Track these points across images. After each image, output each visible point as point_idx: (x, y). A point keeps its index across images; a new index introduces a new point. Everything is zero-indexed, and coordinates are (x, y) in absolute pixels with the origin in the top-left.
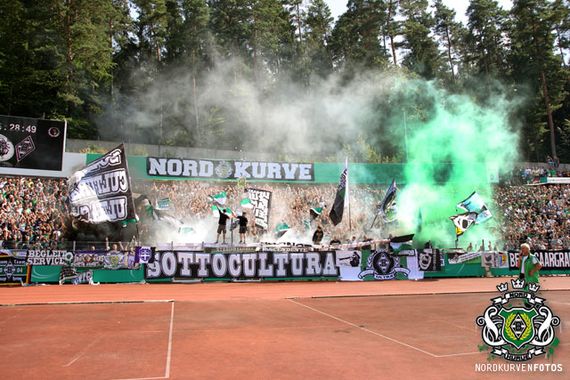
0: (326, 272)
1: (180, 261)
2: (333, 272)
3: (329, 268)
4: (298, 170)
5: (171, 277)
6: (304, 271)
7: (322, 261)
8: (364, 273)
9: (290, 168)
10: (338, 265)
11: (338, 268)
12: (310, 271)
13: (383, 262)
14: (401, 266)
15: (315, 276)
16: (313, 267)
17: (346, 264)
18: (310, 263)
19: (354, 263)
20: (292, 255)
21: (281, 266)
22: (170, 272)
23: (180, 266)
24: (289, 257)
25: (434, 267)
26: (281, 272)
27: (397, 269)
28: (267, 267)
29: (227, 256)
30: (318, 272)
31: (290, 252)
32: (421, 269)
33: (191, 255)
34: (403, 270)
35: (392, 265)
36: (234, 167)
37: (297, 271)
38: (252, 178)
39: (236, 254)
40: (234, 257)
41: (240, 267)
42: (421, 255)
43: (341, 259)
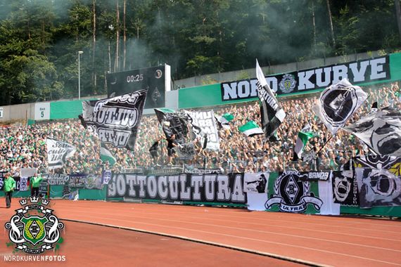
0: (234, 198)
1: (128, 182)
2: (241, 198)
3: (237, 193)
4: (369, 68)
5: (122, 197)
6: (216, 196)
7: (231, 185)
8: (270, 202)
9: (359, 68)
10: (245, 190)
11: (245, 194)
12: (220, 196)
13: (292, 187)
14: (312, 195)
15: (225, 201)
16: (223, 191)
17: (252, 189)
18: (221, 187)
19: (261, 189)
20: (206, 177)
21: (197, 189)
22: (122, 192)
23: (128, 187)
24: (203, 179)
25: (355, 199)
26: (197, 196)
27: (307, 199)
28: (186, 190)
29: (157, 178)
30: (227, 198)
31: (204, 174)
32: (337, 201)
33: (134, 177)
34: (314, 200)
35: (301, 193)
36: (297, 79)
37: (210, 196)
38: (317, 87)
39: (164, 176)
40: (163, 179)
41: (166, 189)
42: (337, 180)
43: (248, 183)
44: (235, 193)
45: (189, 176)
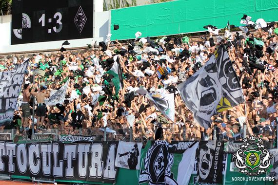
3: (109, 168)
7: (105, 157)
16: (96, 165)
18: (94, 160)
20: (80, 146)
21: (70, 163)
24: (77, 148)
25: (215, 176)
28: (58, 164)
29: (27, 147)
30: (100, 174)
33: (3, 145)
39: (35, 144)
40: (34, 149)
41: (39, 162)
42: (202, 152)
43: (121, 155)
44: (107, 167)
45: (62, 146)
